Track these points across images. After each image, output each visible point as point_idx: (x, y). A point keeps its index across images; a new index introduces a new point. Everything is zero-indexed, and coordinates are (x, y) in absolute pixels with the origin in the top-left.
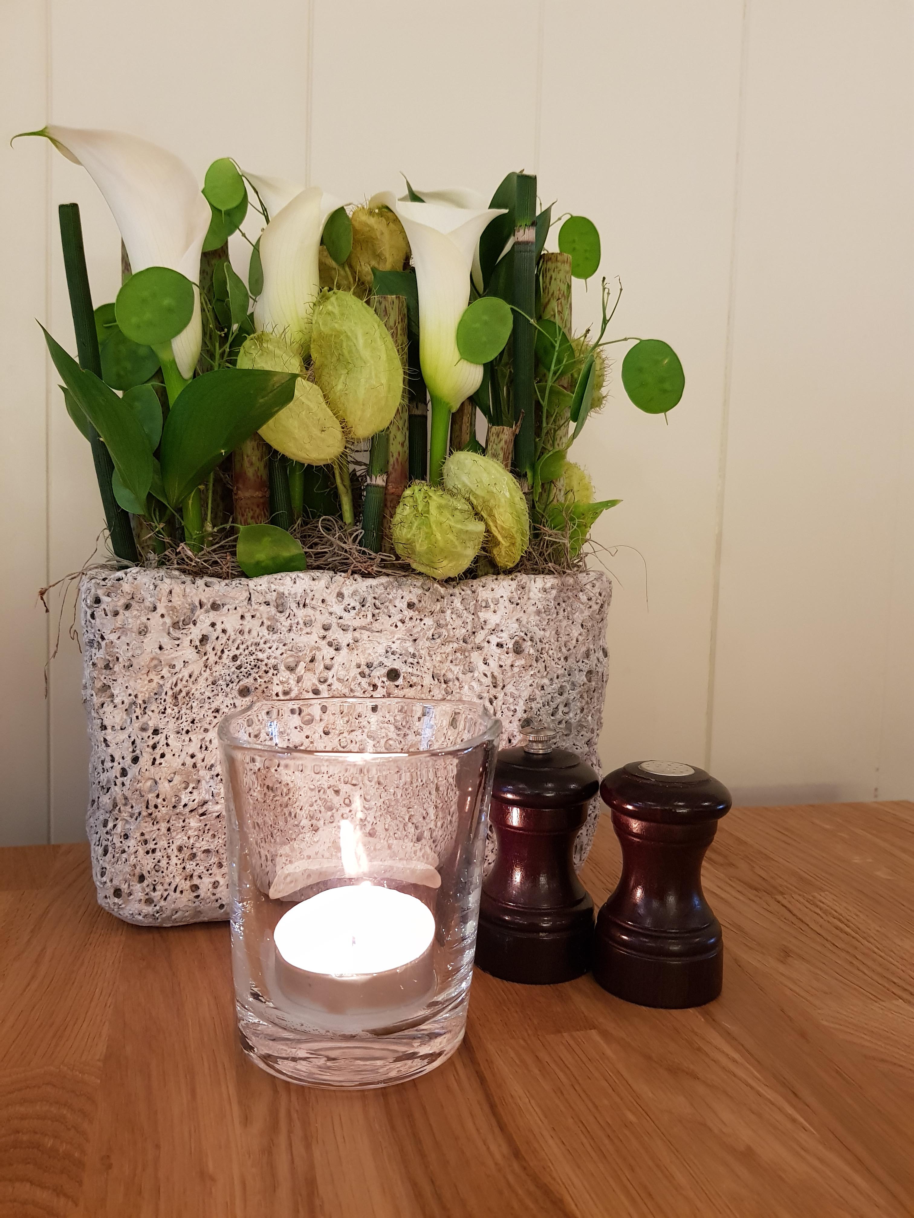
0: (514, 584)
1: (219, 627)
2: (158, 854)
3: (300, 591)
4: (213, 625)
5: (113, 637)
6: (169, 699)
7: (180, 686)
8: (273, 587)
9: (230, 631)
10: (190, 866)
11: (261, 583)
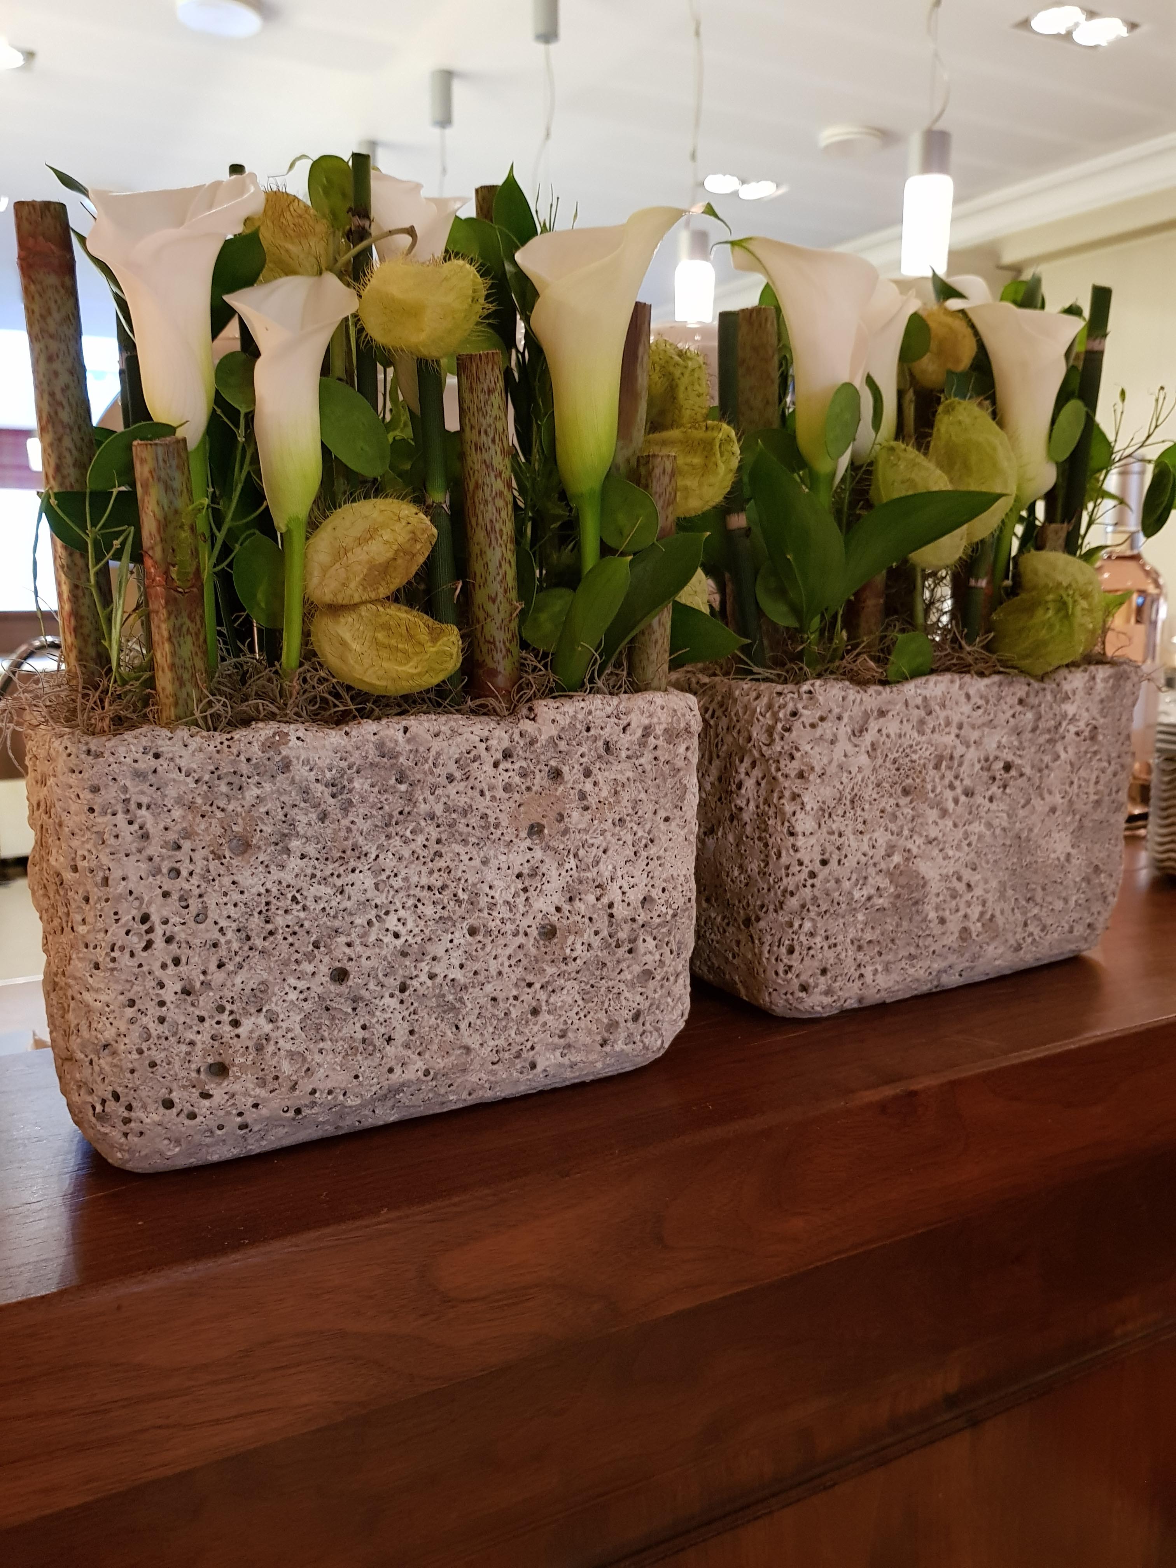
0: (1086, 676)
1: (884, 732)
2: (839, 948)
3: (940, 693)
4: (879, 731)
5: (808, 748)
6: (848, 803)
7: (856, 791)
8: (919, 691)
9: (893, 736)
10: (860, 956)
11: (910, 689)
